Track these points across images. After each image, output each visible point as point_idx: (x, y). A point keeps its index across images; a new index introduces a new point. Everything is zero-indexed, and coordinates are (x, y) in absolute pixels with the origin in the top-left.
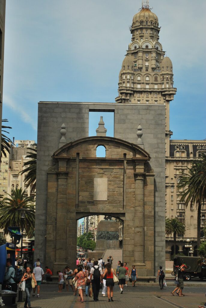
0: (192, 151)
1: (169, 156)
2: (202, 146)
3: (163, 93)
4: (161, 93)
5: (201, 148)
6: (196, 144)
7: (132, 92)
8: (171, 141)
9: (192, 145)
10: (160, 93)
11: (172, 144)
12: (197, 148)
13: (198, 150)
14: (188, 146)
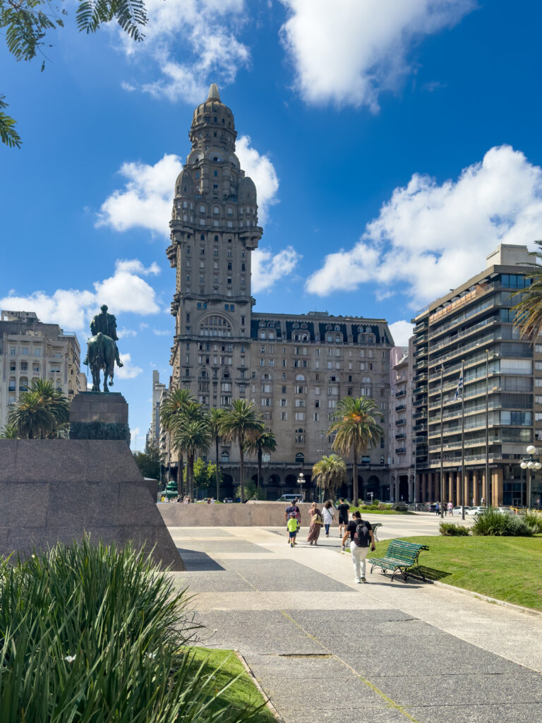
0: (285, 331)
1: (249, 335)
2: (300, 324)
3: (242, 236)
4: (239, 235)
5: (298, 327)
6: (292, 321)
7: (192, 231)
8: (253, 314)
9: (285, 321)
10: (237, 236)
11: (254, 319)
12: (293, 326)
13: (294, 329)
14: (279, 322)
